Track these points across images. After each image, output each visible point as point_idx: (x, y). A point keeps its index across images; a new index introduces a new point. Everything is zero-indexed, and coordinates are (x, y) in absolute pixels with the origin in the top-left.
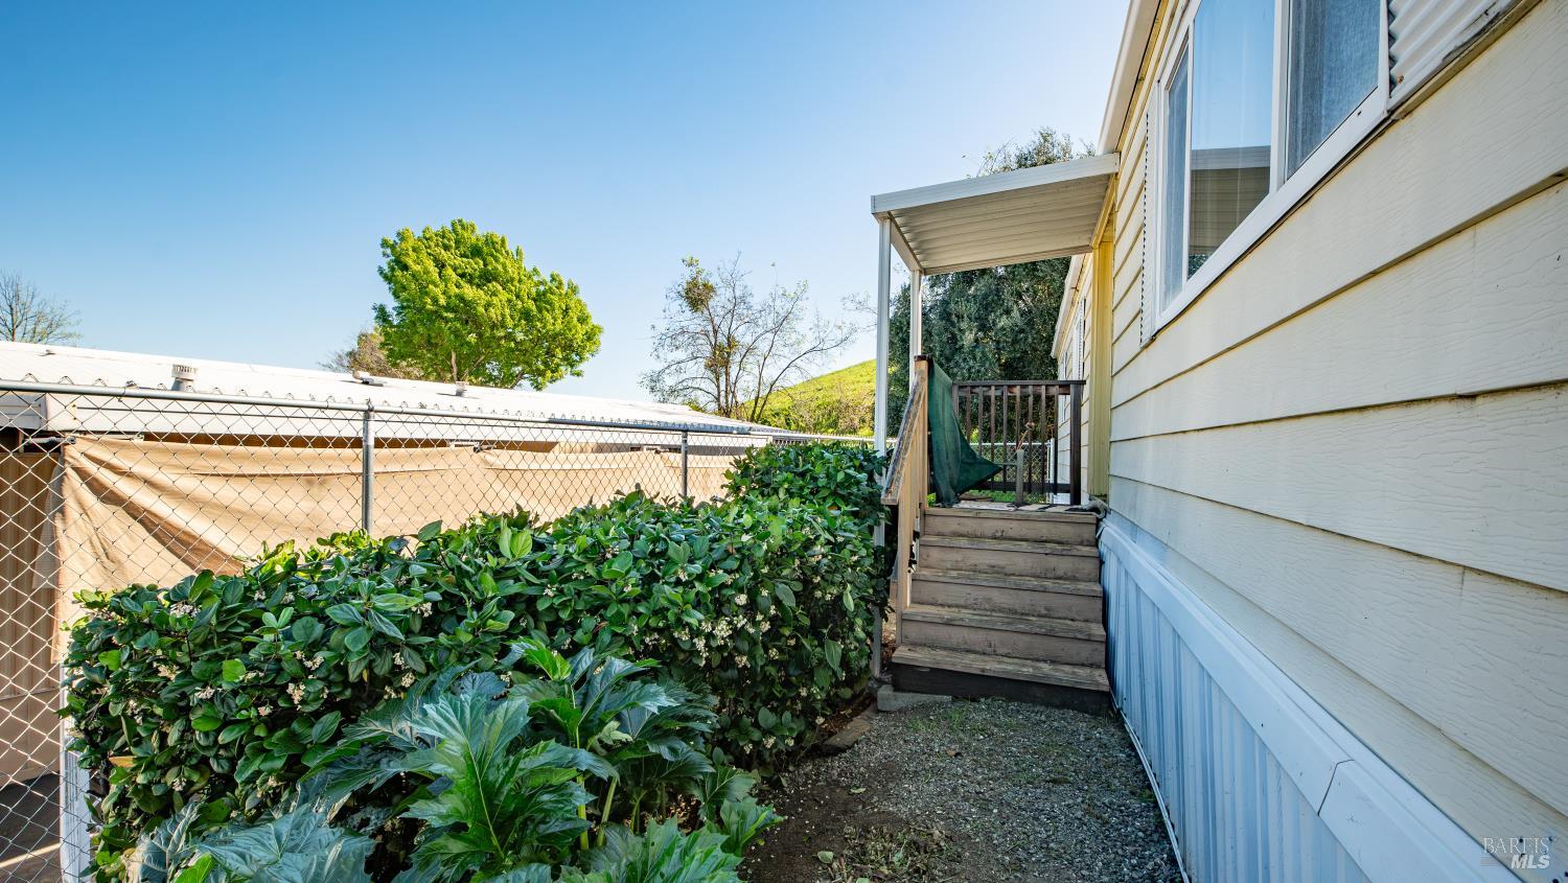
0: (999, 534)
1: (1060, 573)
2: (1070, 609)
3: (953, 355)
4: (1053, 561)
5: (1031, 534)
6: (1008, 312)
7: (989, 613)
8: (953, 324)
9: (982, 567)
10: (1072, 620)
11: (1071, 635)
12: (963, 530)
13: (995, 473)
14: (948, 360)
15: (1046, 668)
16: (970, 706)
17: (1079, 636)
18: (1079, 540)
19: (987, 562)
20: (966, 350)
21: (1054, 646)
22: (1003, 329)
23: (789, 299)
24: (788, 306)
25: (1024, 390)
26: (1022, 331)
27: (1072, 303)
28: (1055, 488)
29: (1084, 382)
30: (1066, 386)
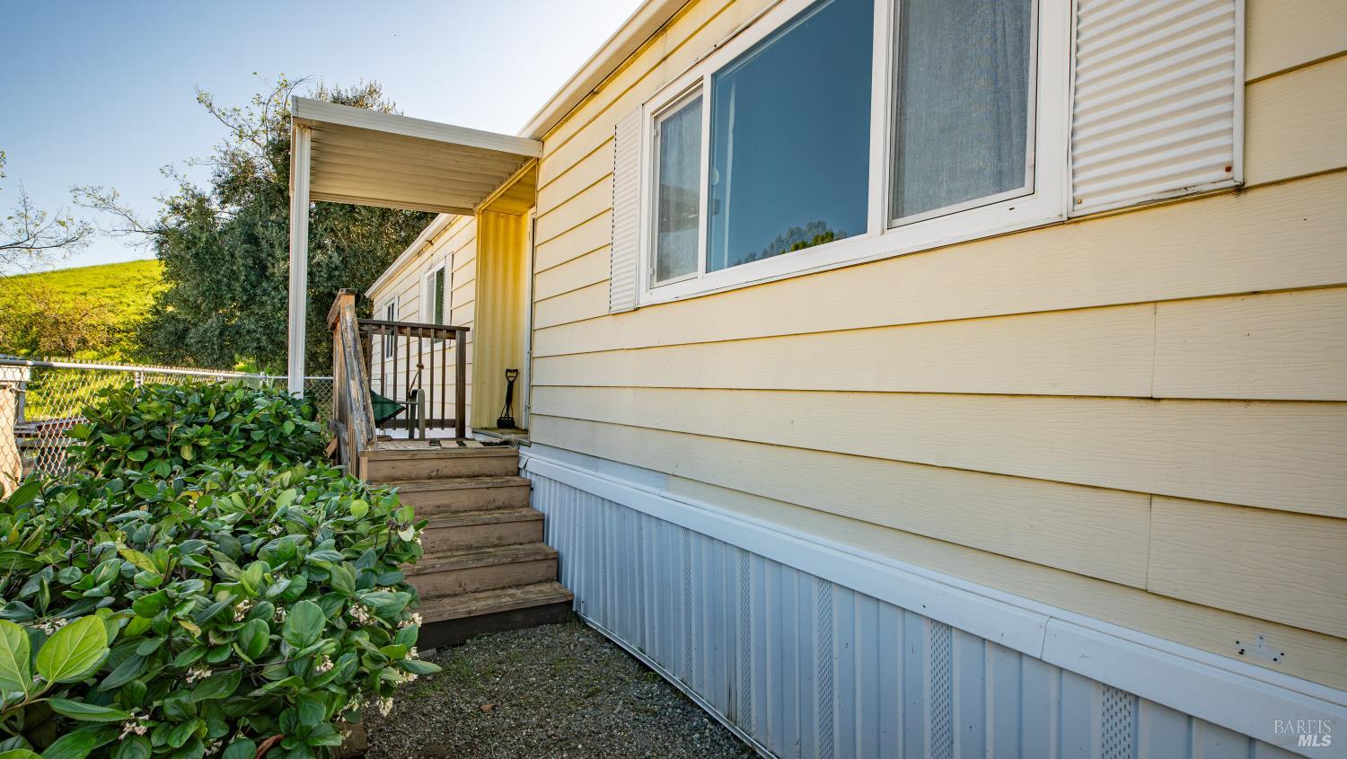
0: (434, 474)
1: (499, 503)
2: (518, 535)
4: (492, 493)
5: (465, 471)
7: (449, 554)
9: (429, 509)
10: (521, 544)
11: (532, 558)
12: (398, 473)
13: (397, 412)
15: (518, 592)
16: (460, 652)
17: (538, 558)
18: (505, 471)
19: (432, 503)
21: (517, 572)
25: (414, 332)
26: (336, 268)
27: (419, 253)
28: (442, 423)
29: (468, 329)
30: (452, 332)
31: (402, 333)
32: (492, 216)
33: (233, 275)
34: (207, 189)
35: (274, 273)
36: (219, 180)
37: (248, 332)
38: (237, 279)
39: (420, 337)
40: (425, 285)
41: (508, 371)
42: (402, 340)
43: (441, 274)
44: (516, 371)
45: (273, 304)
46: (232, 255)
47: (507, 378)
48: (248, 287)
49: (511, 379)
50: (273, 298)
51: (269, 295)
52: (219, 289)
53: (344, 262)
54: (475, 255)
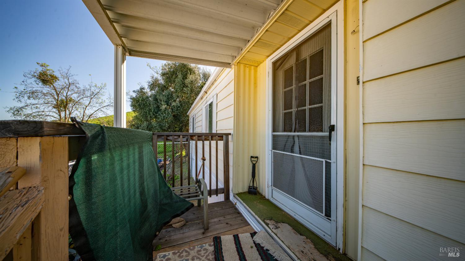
3: (158, 112)
6: (175, 101)
8: (158, 102)
14: (156, 113)
20: (163, 110)
22: (174, 106)
23: (98, 88)
24: (97, 90)
25: (199, 138)
26: (179, 107)
27: (202, 98)
28: (217, 192)
29: (230, 134)
30: (221, 137)
31: (193, 140)
32: (242, 66)
33: (150, 110)
34: (146, 86)
35: (161, 109)
36: (150, 84)
37: (155, 127)
38: (151, 111)
39: (203, 142)
40: (204, 110)
41: (252, 157)
42: (193, 143)
43: (211, 105)
44: (257, 157)
45: (161, 118)
46: (150, 104)
47: (252, 161)
48: (155, 113)
49: (254, 162)
50: (162, 116)
51: (160, 115)
52: (146, 115)
53: (181, 105)
54: (233, 90)
